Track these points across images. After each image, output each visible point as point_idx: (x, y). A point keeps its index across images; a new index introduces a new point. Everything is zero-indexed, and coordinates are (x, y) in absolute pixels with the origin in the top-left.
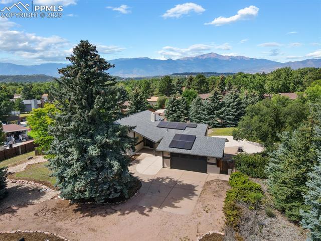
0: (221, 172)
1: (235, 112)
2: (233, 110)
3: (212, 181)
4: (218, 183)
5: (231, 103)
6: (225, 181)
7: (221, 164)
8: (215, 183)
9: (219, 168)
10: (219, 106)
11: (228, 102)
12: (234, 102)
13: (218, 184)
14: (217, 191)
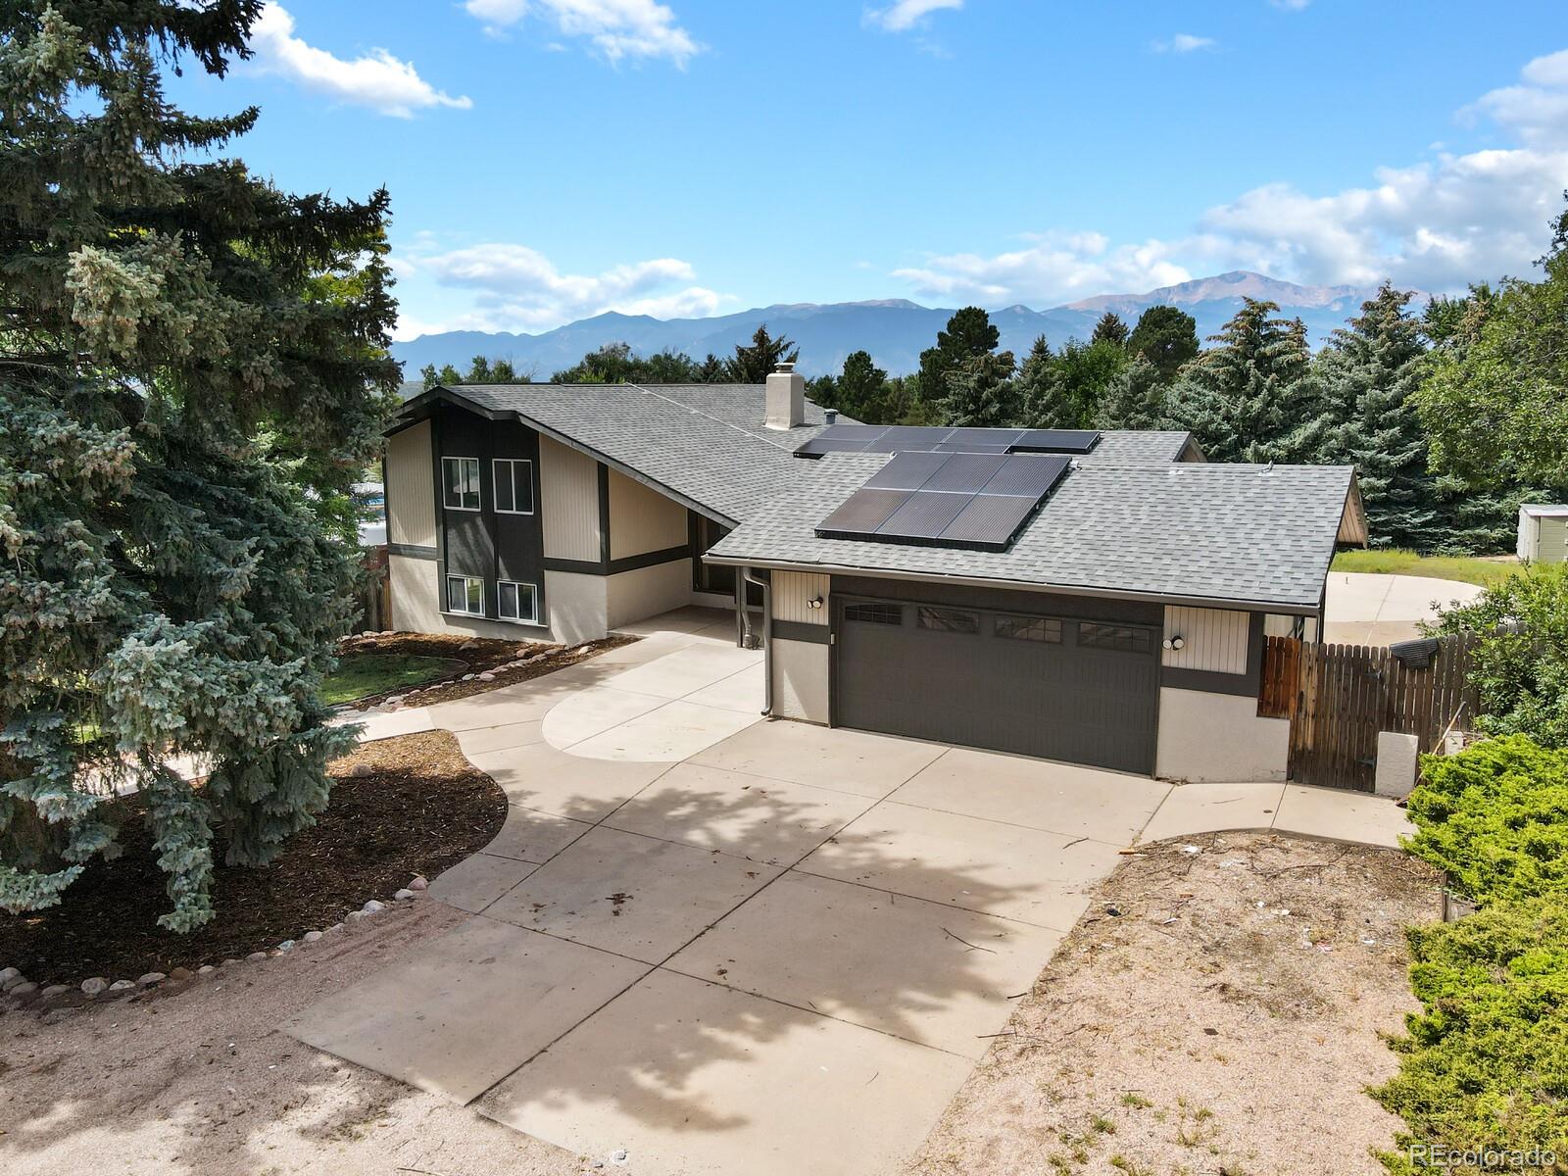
0: (1305, 767)
1: (1393, 447)
2: (1379, 438)
3: (1209, 840)
4: (1270, 858)
5: (1361, 388)
6: (1346, 847)
7: (1309, 685)
8: (1232, 861)
9: (1281, 727)
10: (1276, 412)
11: (1341, 386)
12: (1383, 382)
13: (1272, 876)
14: (1255, 944)
